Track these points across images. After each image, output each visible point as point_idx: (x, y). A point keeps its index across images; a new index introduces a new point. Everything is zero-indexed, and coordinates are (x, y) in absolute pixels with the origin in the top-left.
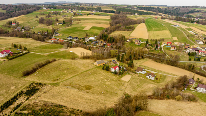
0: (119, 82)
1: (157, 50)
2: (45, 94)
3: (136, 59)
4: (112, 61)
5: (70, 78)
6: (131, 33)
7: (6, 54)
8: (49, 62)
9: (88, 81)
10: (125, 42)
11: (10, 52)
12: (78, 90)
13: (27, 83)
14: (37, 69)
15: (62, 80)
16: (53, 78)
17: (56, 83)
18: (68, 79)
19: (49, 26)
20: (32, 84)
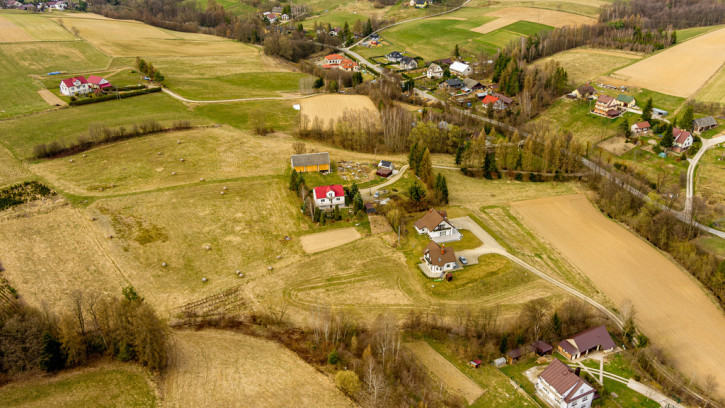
0: (276, 245)
1: (663, 155)
2: (15, 221)
3: (519, 177)
4: (380, 164)
5: (143, 192)
6: (636, 61)
7: (82, 88)
8: (157, 130)
9: (181, 215)
10: (564, 96)
11: (101, 83)
12: (113, 234)
13: (19, 179)
14: (100, 143)
15: (117, 193)
16: (101, 181)
17: (86, 198)
18: (134, 194)
19: (382, 8)
20: (26, 184)
